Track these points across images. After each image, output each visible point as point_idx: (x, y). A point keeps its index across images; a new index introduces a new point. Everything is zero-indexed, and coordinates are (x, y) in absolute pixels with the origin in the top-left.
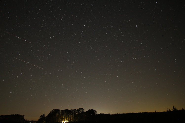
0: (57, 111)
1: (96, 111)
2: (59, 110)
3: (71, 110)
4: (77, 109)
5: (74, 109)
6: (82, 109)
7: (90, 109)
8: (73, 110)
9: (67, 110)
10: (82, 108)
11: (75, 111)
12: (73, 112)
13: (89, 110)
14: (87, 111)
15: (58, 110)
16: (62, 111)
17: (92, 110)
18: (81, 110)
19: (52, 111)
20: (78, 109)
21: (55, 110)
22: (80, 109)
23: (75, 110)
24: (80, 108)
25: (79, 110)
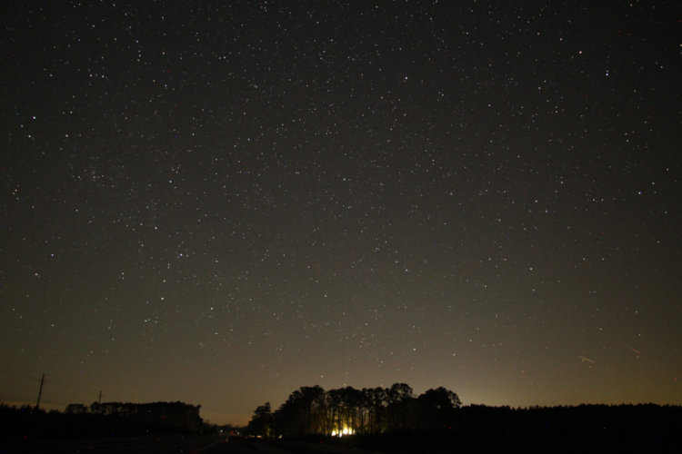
0: (312, 393)
1: (455, 395)
2: (321, 390)
3: (364, 390)
4: (384, 388)
5: (374, 387)
6: (405, 387)
7: (434, 389)
8: (371, 390)
9: (350, 389)
10: (402, 385)
11: (377, 396)
12: (371, 397)
13: (431, 390)
14: (422, 396)
15: (316, 391)
16: (333, 392)
17: (442, 390)
18: (400, 392)
19: (296, 392)
20: (390, 387)
21: (306, 390)
22: (396, 386)
23: (379, 389)
24: (397, 384)
25: (392, 392)
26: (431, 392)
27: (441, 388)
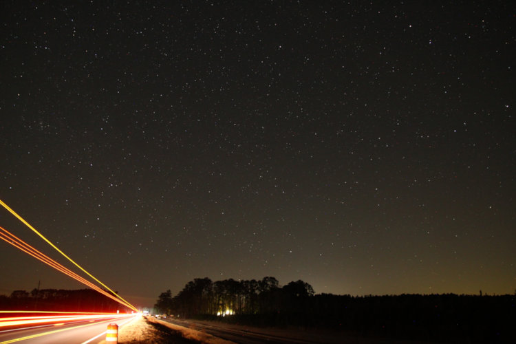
0: (203, 283)
1: (310, 286)
2: (210, 281)
3: (242, 281)
4: (257, 281)
5: (250, 280)
6: (273, 279)
7: (295, 281)
8: (247, 281)
9: (231, 280)
10: (271, 278)
11: (252, 286)
12: (247, 287)
13: (293, 282)
14: (285, 286)
15: (207, 281)
16: (218, 283)
18: (269, 283)
19: (191, 283)
20: (261, 280)
21: (198, 281)
22: (265, 278)
23: (254, 281)
24: (267, 278)
25: (263, 283)
26: (292, 284)
27: (300, 281)
